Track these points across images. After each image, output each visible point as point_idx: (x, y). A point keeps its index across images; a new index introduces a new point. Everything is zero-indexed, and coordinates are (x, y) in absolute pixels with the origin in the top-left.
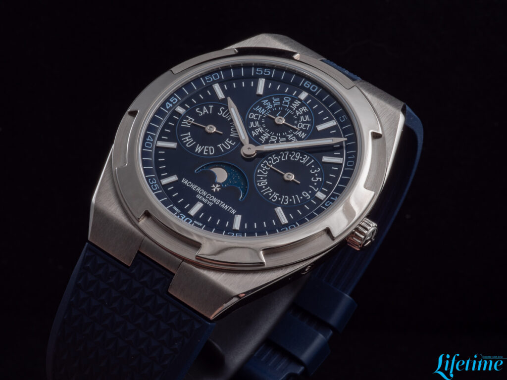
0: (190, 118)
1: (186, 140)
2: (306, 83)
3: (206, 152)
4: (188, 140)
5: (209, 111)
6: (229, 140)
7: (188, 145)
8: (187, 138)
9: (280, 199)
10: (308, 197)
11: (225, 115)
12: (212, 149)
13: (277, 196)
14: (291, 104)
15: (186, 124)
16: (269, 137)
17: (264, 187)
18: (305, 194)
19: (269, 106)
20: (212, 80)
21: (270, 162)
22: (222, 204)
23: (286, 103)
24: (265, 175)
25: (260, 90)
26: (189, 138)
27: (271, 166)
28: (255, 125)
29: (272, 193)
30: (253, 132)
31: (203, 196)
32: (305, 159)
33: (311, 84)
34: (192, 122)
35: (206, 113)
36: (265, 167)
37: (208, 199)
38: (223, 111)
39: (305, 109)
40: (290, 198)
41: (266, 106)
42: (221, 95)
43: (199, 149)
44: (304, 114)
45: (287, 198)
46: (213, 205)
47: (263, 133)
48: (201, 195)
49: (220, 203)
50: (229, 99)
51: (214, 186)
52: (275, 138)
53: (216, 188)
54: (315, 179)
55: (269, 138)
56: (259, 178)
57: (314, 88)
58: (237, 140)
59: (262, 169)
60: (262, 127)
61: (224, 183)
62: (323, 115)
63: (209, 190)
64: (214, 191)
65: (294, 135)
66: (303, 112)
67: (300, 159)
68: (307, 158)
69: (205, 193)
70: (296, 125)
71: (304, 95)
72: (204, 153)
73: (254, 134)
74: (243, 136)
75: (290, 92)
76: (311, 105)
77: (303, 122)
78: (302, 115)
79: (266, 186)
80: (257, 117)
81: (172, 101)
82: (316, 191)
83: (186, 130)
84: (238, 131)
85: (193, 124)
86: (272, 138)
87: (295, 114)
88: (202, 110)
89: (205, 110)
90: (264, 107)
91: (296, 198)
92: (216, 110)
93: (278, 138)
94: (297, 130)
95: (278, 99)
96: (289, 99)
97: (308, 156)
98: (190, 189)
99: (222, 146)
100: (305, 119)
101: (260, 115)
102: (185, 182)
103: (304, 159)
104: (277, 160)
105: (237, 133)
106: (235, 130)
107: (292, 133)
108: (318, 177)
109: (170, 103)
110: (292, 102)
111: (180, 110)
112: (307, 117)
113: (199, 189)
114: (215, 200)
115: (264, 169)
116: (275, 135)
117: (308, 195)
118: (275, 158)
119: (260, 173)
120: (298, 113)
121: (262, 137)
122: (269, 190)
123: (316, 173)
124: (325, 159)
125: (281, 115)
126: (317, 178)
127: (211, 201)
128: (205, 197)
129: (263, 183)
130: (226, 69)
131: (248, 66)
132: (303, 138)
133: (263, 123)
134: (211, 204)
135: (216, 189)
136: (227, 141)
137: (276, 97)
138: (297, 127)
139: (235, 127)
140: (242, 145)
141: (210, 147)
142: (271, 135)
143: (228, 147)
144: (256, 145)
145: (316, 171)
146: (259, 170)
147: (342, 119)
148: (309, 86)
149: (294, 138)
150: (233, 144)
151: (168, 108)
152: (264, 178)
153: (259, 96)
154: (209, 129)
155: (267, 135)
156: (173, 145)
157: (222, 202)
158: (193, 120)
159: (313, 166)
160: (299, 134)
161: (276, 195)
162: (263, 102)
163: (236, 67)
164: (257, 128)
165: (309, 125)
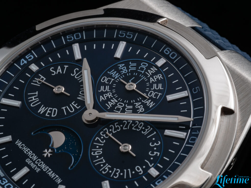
0: (42, 77)
1: (32, 99)
2: (166, 50)
3: (49, 114)
4: (34, 99)
5: (63, 71)
6: (75, 104)
7: (33, 105)
8: (33, 97)
9: (110, 172)
10: (141, 172)
11: (77, 77)
12: (55, 111)
13: (109, 168)
14: (146, 71)
15: (36, 83)
16: (116, 103)
17: (97, 157)
18: (138, 169)
19: (125, 71)
20: (73, 39)
21: (111, 130)
22: (50, 171)
23: (142, 69)
24: (102, 143)
25: (118, 54)
26: (35, 98)
27: (110, 135)
28: (105, 89)
29: (104, 164)
30: (101, 96)
31: (32, 160)
32: (148, 131)
33: (171, 50)
34: (43, 81)
35: (59, 72)
36: (104, 135)
37: (37, 165)
38: (77, 72)
39: (160, 77)
40: (122, 171)
41: (122, 70)
42: (78, 55)
43: (42, 110)
44: (158, 82)
45: (118, 171)
46: (39, 172)
47: (112, 98)
48: (31, 159)
49: (48, 170)
50: (85, 60)
51: (46, 151)
52: (122, 105)
53: (47, 153)
54: (152, 153)
55: (116, 105)
56: (95, 147)
57: (173, 55)
58: (82, 104)
59: (100, 136)
60: (111, 92)
61: (58, 149)
62: (177, 85)
63: (40, 155)
64: (45, 156)
65: (143, 104)
66: (158, 79)
67: (142, 130)
68: (150, 129)
69: (35, 158)
70: (147, 93)
71: (161, 62)
72: (46, 115)
73: (101, 98)
74: (89, 99)
75: (149, 58)
76: (167, 73)
77: (155, 90)
78: (155, 83)
79: (100, 156)
80: (109, 81)
81: (27, 58)
82: (151, 166)
83: (34, 89)
84: (85, 94)
85: (43, 83)
86: (119, 104)
87: (149, 81)
88: (56, 70)
89: (59, 70)
90: (119, 71)
91: (128, 172)
92: (70, 70)
93: (125, 105)
94: (146, 98)
95: (135, 64)
96: (146, 65)
97: (151, 127)
98: (22, 151)
99: (66, 109)
100: (157, 87)
101: (113, 79)
102: (19, 143)
103: (146, 130)
104: (118, 128)
105: (84, 96)
106: (83, 93)
107: (140, 101)
108: (156, 151)
109: (26, 59)
110: (148, 68)
111: (34, 68)
112: (160, 86)
113: (30, 153)
114: (43, 166)
115: (102, 138)
116: (123, 102)
117: (141, 170)
118: (116, 127)
119: (98, 141)
120: (151, 80)
121: (109, 102)
122: (102, 161)
123: (156, 146)
124: (168, 132)
125: (134, 81)
126: (155, 153)
127: (39, 167)
128: (34, 162)
129: (97, 152)
130: (89, 29)
131: (111, 28)
132: (150, 107)
133: (114, 88)
134: (38, 170)
135: (47, 155)
136: (72, 103)
137: (133, 62)
138: (147, 95)
139: (83, 90)
140: (86, 109)
141: (54, 109)
142: (119, 101)
143: (72, 110)
144: (100, 111)
145: (155, 144)
146: (97, 138)
147: (195, 91)
148: (169, 52)
149: (141, 107)
150: (78, 108)
151: (22, 64)
152: (100, 147)
153: (117, 59)
154: (58, 91)
155: (114, 101)
156: (17, 103)
157: (50, 170)
158: (45, 79)
159: (154, 139)
160: (148, 102)
161: (107, 167)
162: (119, 66)
163: (100, 28)
164: (107, 92)
165: (160, 94)
